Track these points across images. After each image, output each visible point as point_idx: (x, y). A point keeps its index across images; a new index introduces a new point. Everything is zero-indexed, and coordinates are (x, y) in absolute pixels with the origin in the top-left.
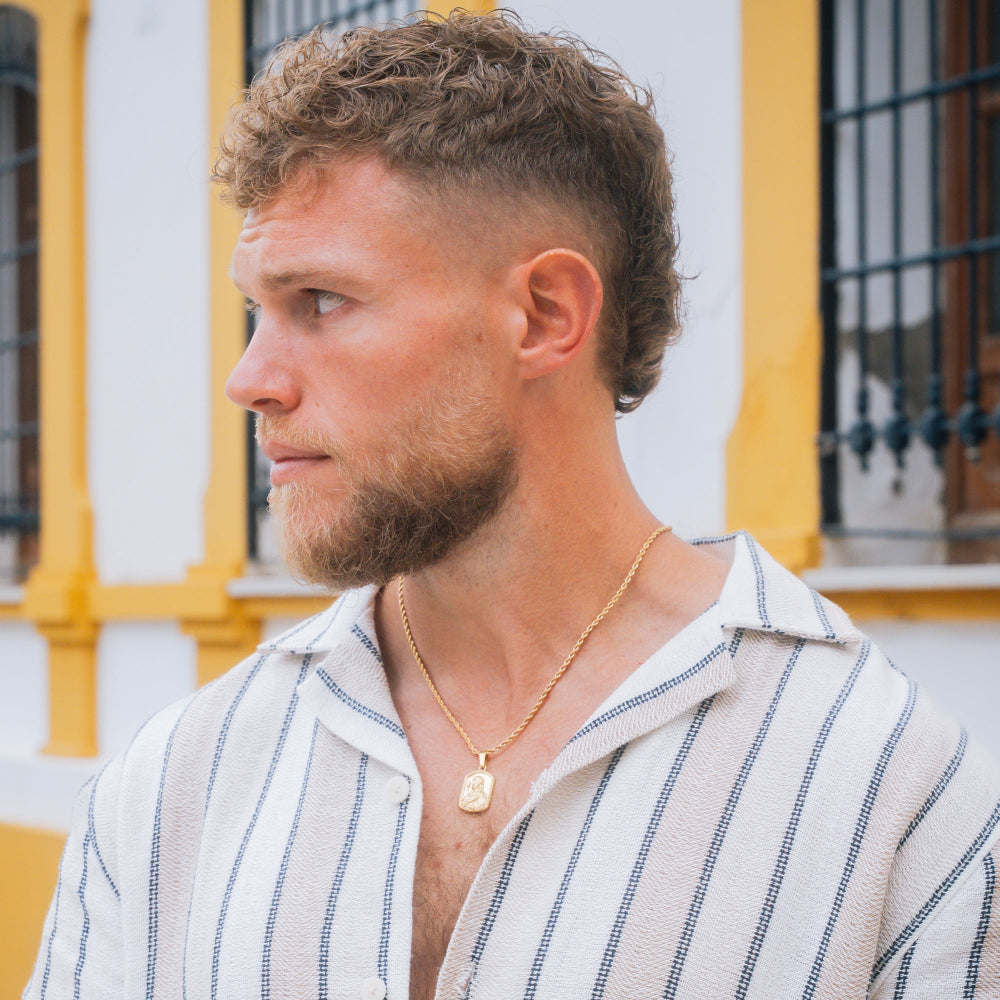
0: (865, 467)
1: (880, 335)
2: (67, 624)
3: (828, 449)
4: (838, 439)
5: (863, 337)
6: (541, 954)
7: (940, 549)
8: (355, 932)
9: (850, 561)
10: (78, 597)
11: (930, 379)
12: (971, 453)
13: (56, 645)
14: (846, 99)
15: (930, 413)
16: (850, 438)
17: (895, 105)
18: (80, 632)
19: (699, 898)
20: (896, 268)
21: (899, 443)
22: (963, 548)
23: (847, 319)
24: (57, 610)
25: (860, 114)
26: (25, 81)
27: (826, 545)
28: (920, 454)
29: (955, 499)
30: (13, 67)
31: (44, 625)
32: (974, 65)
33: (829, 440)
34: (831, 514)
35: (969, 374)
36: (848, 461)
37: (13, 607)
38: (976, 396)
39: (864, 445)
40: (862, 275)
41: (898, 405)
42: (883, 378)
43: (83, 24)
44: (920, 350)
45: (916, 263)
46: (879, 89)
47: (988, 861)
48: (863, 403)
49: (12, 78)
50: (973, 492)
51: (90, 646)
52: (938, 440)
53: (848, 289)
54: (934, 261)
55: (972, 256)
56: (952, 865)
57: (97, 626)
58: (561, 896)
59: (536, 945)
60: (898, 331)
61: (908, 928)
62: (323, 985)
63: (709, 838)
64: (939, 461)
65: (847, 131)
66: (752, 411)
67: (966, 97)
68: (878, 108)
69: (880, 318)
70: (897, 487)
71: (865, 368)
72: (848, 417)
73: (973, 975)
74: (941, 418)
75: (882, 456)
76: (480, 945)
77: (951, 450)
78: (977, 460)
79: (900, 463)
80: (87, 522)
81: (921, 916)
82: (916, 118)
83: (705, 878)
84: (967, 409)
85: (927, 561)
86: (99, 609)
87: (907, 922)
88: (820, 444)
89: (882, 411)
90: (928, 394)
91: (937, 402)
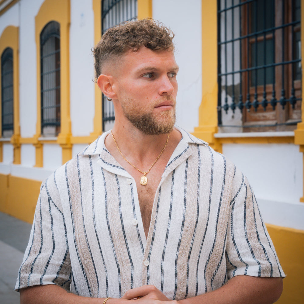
0: (227, 113)
1: (230, 87)
2: (66, 144)
3: (219, 109)
4: (221, 108)
5: (226, 87)
6: (171, 209)
7: (241, 129)
8: (127, 211)
9: (224, 132)
10: (68, 139)
11: (240, 95)
12: (248, 110)
13: (64, 149)
14: (223, 40)
15: (240, 102)
16: (224, 107)
17: (233, 41)
18: (69, 146)
19: (198, 195)
20: (233, 74)
21: (234, 108)
22: (246, 129)
23: (223, 84)
24: (64, 142)
25: (226, 43)
26: (57, 36)
27: (219, 128)
28: (238, 110)
29: (245, 119)
30: (55, 33)
31: (61, 145)
32: (248, 33)
33: (220, 108)
34: (220, 122)
35: (247, 94)
36: (223, 112)
37: (55, 141)
38: (249, 99)
39: (227, 109)
40: (226, 75)
41: (233, 101)
42: (230, 95)
43: (69, 25)
44: (238, 90)
45: (237, 72)
46: (229, 38)
47: (245, 185)
48: (226, 100)
49: (55, 36)
50: (248, 118)
51: (71, 149)
52: (241, 108)
53: (223, 78)
54: (241, 72)
55: (248, 71)
56: (240, 186)
57: (72, 145)
58: (172, 198)
59: (169, 207)
60: (233, 86)
61: (234, 198)
62: (122, 222)
63: (197, 184)
64: (242, 112)
65: (223, 46)
66: (204, 102)
67: (247, 39)
68: (229, 42)
69: (230, 83)
70: (233, 117)
71: (227, 93)
72: (223, 103)
73: (245, 206)
74: (242, 103)
75: (230, 111)
76: (158, 209)
77: (244, 110)
78: (249, 112)
79: (234, 112)
80: (70, 124)
81: (236, 196)
82: (237, 44)
83: (198, 191)
84: (247, 101)
85: (239, 132)
86: (72, 141)
87: (234, 197)
88: (218, 108)
89: (230, 102)
90: (239, 99)
91: (241, 100)
